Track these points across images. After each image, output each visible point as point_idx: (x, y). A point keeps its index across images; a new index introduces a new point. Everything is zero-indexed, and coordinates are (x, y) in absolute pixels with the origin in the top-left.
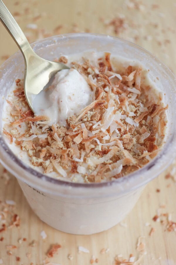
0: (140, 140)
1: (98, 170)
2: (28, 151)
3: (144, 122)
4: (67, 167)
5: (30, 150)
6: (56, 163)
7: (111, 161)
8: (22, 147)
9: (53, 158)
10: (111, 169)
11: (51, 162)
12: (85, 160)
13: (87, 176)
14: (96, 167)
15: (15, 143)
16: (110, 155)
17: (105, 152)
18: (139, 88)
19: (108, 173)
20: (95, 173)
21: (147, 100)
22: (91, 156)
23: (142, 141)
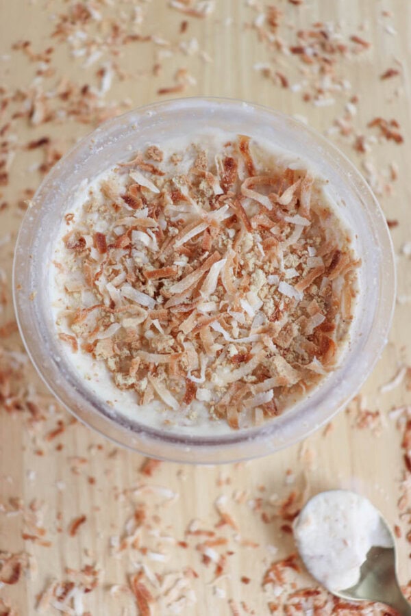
0: (306, 329)
1: (231, 392)
2: (106, 361)
3: (314, 290)
4: (178, 390)
5: (109, 359)
6: (158, 384)
7: (254, 378)
8: (94, 356)
9: (152, 374)
10: (254, 393)
11: (149, 382)
12: (208, 376)
13: (214, 405)
14: (229, 386)
15: (82, 347)
16: (252, 365)
17: (243, 359)
18: (308, 212)
19: (249, 400)
20: (227, 399)
21: (324, 239)
22: (219, 367)
23: (310, 330)
